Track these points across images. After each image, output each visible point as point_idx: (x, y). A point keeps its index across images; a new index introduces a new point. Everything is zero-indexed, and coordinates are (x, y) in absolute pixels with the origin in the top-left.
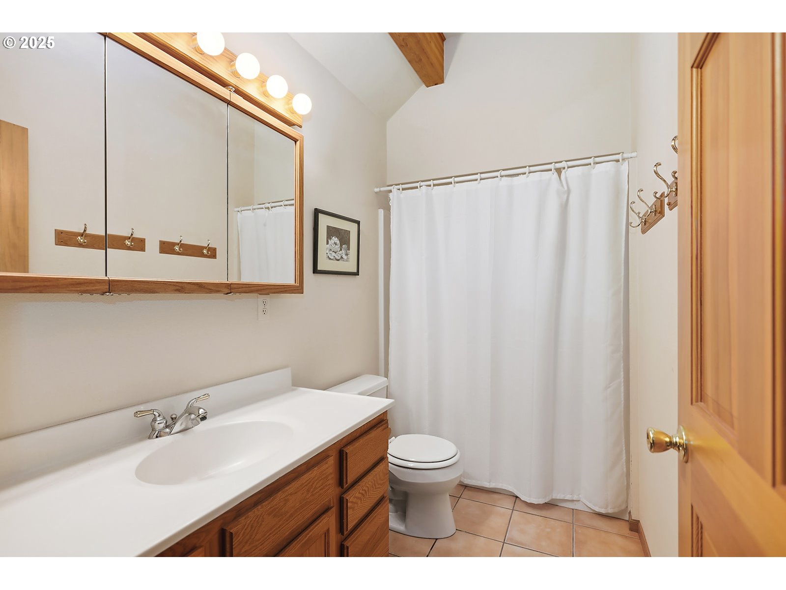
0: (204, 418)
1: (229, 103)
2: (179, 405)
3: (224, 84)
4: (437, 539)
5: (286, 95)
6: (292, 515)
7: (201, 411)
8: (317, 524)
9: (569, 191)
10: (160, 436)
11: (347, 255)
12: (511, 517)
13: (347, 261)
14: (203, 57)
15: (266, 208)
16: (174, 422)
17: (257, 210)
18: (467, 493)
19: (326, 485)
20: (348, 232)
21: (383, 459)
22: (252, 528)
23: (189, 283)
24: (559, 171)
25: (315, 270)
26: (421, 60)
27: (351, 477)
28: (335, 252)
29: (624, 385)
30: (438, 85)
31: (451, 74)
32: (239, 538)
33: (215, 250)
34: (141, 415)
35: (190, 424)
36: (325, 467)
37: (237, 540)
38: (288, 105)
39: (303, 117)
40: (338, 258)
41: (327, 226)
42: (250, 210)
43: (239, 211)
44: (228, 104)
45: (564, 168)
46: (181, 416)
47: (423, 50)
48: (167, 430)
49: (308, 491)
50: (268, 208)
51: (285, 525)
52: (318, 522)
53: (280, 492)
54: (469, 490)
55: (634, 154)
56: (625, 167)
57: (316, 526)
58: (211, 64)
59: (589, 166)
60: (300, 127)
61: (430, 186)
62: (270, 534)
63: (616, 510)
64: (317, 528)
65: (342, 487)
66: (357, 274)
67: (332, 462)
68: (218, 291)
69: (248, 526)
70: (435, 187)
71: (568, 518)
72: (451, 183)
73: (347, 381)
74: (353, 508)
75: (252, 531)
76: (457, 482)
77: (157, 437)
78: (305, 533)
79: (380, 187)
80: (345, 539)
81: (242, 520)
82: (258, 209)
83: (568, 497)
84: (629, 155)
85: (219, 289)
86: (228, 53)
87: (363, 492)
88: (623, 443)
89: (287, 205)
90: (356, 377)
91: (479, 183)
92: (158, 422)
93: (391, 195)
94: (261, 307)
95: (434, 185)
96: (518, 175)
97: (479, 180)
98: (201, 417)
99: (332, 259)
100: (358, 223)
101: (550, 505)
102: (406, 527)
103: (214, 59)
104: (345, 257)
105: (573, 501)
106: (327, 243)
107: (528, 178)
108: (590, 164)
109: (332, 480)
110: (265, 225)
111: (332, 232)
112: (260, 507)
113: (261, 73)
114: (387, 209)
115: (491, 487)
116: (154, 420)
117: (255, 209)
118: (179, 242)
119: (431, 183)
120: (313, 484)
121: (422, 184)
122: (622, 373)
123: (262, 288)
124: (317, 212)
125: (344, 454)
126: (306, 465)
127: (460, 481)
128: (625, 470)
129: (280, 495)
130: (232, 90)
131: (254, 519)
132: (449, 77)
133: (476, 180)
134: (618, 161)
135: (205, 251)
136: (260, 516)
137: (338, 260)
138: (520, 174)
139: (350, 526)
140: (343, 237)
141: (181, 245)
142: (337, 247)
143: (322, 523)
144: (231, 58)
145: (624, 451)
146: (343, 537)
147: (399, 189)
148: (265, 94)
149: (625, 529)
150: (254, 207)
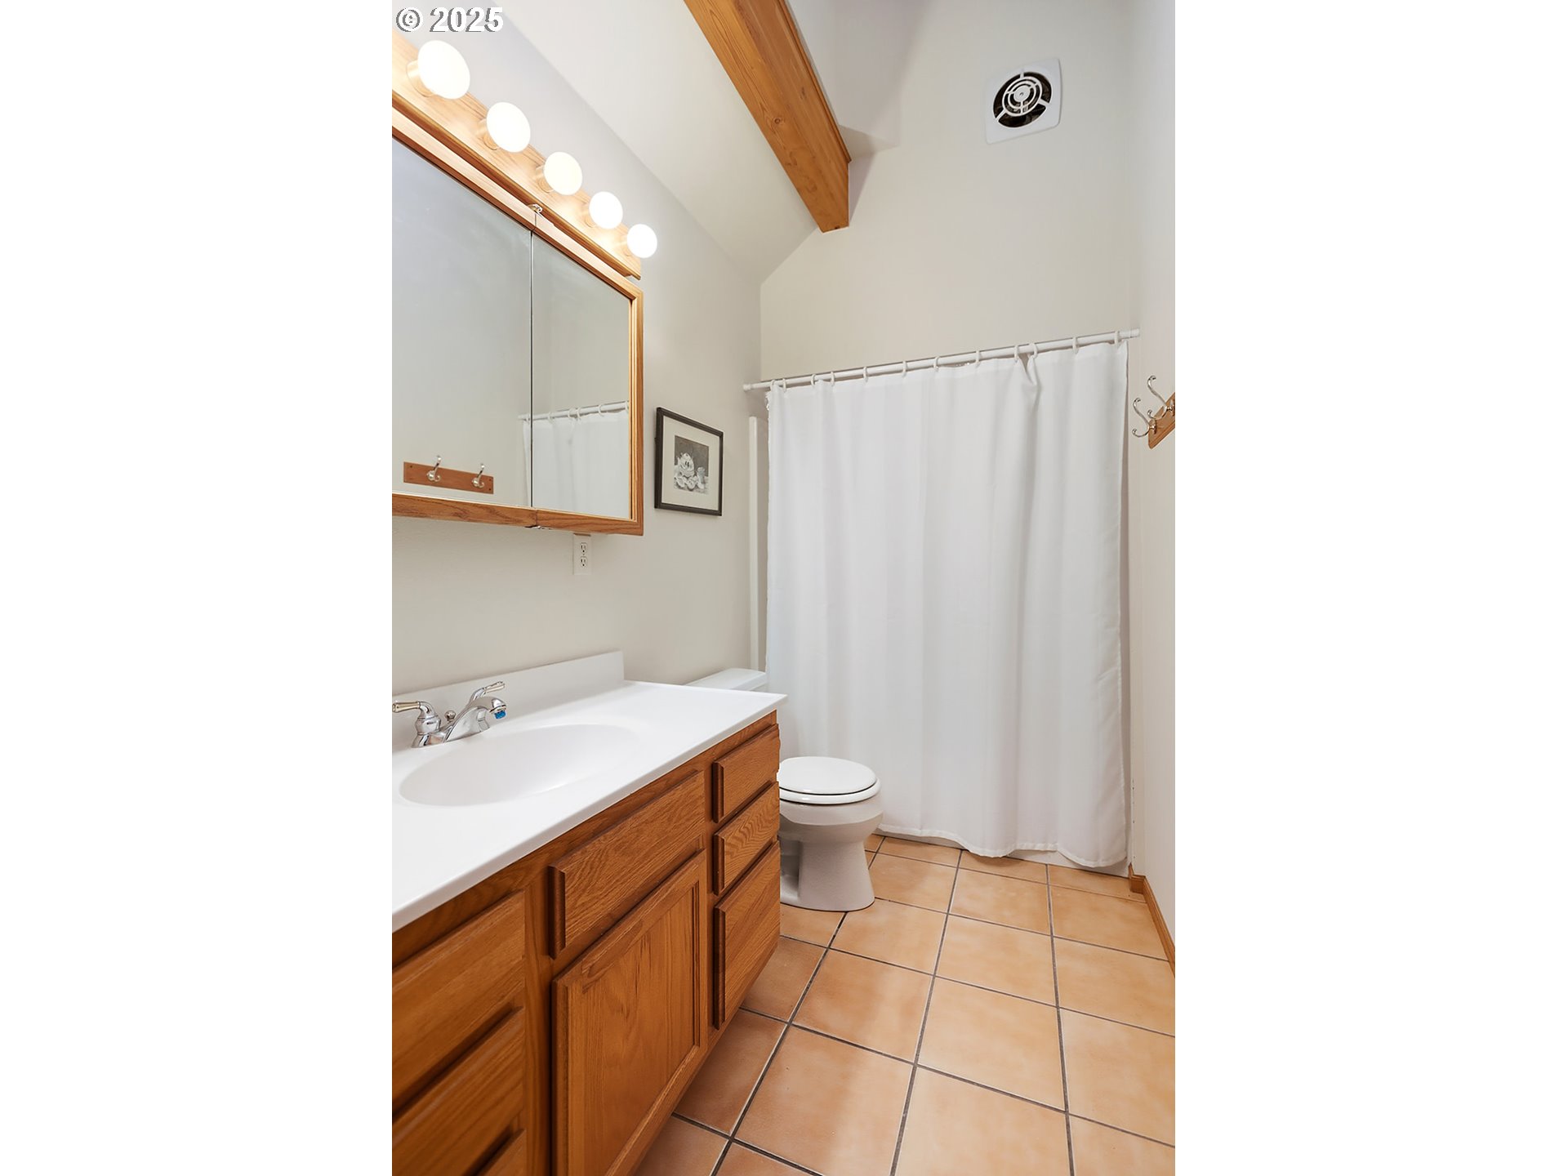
0: (501, 714)
1: (534, 231)
2: (457, 698)
3: (526, 200)
4: (846, 912)
5: (618, 227)
6: (646, 856)
7: (496, 703)
8: (683, 873)
9: (1039, 388)
10: (430, 744)
11: (704, 483)
12: (955, 879)
13: (704, 492)
14: (494, 155)
15: (572, 416)
16: (452, 723)
17: (557, 419)
18: (887, 846)
19: (694, 815)
20: (705, 449)
21: (770, 785)
22: (591, 869)
23: (475, 505)
24: (1024, 357)
25: (658, 504)
26: (815, 188)
27: (729, 805)
28: (688, 478)
29: (1122, 676)
30: (841, 229)
31: (860, 213)
32: (574, 883)
33: (491, 479)
34: (400, 709)
35: (476, 728)
36: (692, 786)
37: (572, 885)
38: (621, 241)
39: (643, 262)
40: (691, 487)
41: (676, 436)
42: (547, 418)
43: (525, 420)
44: (532, 232)
45: (1032, 353)
46: (463, 712)
47: (821, 172)
48: (443, 734)
49: (670, 820)
50: (575, 416)
51: (638, 871)
52: (683, 870)
53: (630, 819)
54: (889, 842)
55: (1135, 332)
56: (1122, 351)
57: (680, 876)
58: (507, 167)
59: (1070, 350)
60: (638, 278)
61: (829, 380)
62: (617, 881)
63: (1111, 863)
64: (682, 878)
65: (716, 821)
66: (718, 513)
67: (701, 781)
68: (517, 522)
69: (586, 864)
70: (837, 383)
71: (1041, 877)
72: (862, 376)
73: (709, 675)
74: (731, 854)
75: (592, 873)
76: (872, 830)
77: (425, 745)
78: (666, 885)
79: (752, 383)
80: (721, 901)
81: (578, 855)
82: (558, 417)
83: (1039, 847)
84: (1129, 334)
85: (520, 518)
86: (533, 152)
87: (745, 831)
88: (1121, 762)
89: (604, 412)
90: (718, 672)
91: (905, 375)
92: (428, 721)
93: (769, 395)
94: (579, 554)
95: (836, 380)
96: (962, 363)
97: (904, 371)
98: (496, 711)
99: (682, 488)
100: (720, 435)
101: (1012, 859)
102: (799, 895)
103: (510, 157)
104: (701, 486)
105: (1046, 852)
106: (676, 464)
107: (979, 368)
108: (1071, 347)
109: (702, 808)
110: (570, 442)
111: (682, 446)
112: (602, 838)
113: (581, 189)
114: (763, 417)
115: (924, 835)
116: (421, 718)
117: (553, 418)
118: (434, 465)
119: (831, 376)
120: (676, 810)
121: (817, 377)
122: (1119, 658)
123: (583, 521)
124: (661, 414)
125: (719, 770)
126: (664, 783)
127: (877, 829)
128: (1123, 801)
129: (630, 824)
130: (538, 211)
131: (594, 856)
132: (857, 216)
133: (900, 371)
134: (1112, 342)
135: (476, 482)
136: (603, 851)
137: (691, 490)
138: (966, 362)
139: (728, 880)
140: (699, 456)
141: (440, 471)
142: (689, 469)
143: (689, 871)
144: (537, 160)
145: (1122, 774)
146: (717, 898)
147: (781, 386)
148: (587, 221)
149: (1124, 889)
150: (553, 415)
